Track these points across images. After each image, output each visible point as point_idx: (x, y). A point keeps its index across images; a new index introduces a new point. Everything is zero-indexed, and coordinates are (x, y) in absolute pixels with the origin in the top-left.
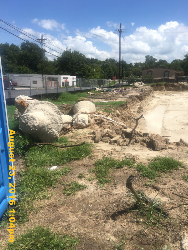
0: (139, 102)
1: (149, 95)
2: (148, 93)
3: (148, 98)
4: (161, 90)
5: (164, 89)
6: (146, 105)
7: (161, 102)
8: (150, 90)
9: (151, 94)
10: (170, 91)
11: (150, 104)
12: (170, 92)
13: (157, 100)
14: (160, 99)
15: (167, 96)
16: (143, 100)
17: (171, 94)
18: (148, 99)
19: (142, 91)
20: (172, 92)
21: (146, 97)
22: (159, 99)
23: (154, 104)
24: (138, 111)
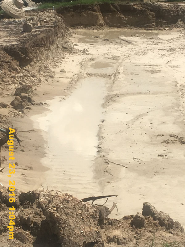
0: (19, 68)
1: (52, 43)
2: (48, 38)
3: (50, 53)
4: (91, 24)
5: (101, 22)
6: (43, 79)
7: (92, 66)
8: (55, 26)
9: (59, 41)
10: (118, 27)
11: (57, 76)
12: (120, 30)
13: (78, 58)
14: (89, 57)
15: (112, 46)
16: (31, 60)
17: (123, 37)
18: (48, 57)
19: (27, 28)
20: (125, 30)
21: (42, 49)
22: (85, 56)
23: (70, 75)
24: (16, 102)
